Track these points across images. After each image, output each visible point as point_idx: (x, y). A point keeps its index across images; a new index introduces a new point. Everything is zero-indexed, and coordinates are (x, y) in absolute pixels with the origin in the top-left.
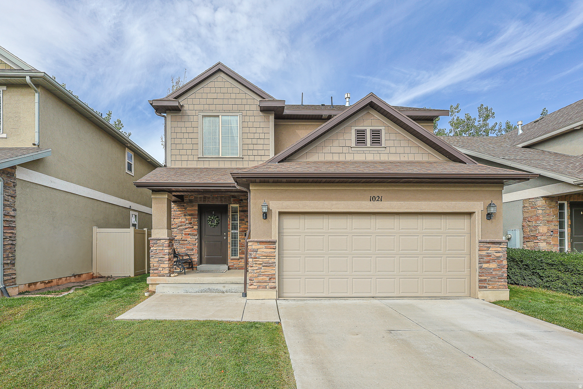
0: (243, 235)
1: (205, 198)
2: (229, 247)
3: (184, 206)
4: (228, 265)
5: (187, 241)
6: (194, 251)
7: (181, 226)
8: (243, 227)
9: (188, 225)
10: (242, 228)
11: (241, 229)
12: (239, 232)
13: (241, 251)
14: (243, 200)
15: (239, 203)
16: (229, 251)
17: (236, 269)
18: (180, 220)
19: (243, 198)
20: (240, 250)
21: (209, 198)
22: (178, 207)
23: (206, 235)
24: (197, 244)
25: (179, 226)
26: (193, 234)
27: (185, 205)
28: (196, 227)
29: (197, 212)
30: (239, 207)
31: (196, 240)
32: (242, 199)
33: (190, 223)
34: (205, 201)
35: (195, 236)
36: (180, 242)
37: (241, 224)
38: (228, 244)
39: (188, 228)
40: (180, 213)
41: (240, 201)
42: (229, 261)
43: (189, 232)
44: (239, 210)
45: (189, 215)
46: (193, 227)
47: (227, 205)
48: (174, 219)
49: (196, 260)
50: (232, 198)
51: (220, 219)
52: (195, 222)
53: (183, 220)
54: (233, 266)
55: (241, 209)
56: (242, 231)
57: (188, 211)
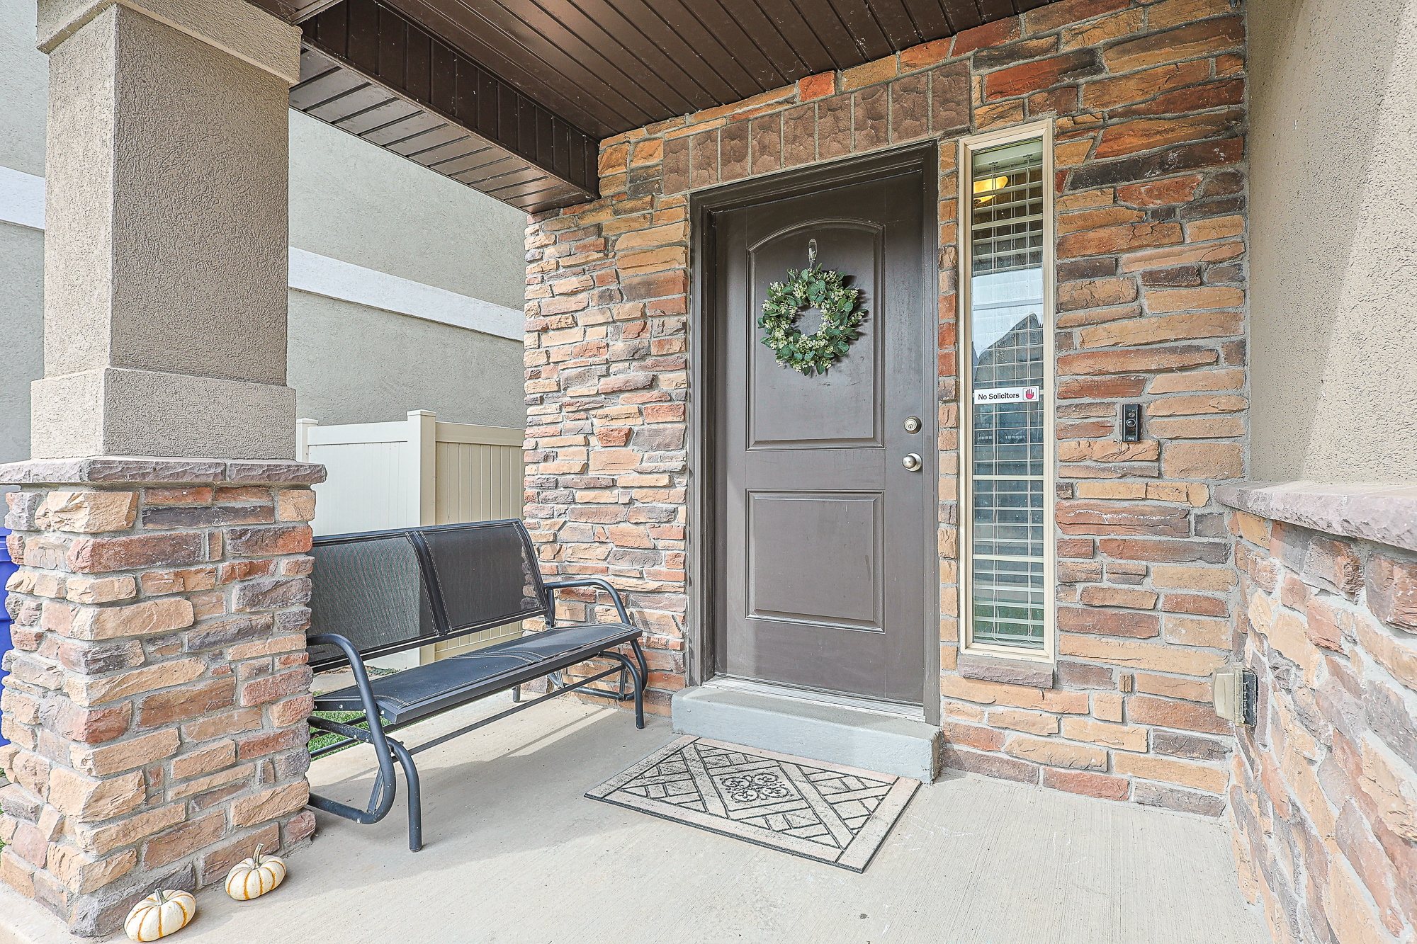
0: (1104, 429)
1: (736, 133)
2: (944, 547)
3: (599, 228)
4: (933, 717)
5: (613, 485)
6: (662, 568)
7: (581, 378)
8: (1102, 337)
9: (621, 366)
10: (1091, 355)
11: (1084, 366)
12: (1062, 397)
13: (1074, 600)
14: (1104, 60)
15: (1062, 101)
16: (946, 592)
17: (1021, 771)
18: (575, 335)
19: (1098, 40)
20: (1067, 583)
21: (768, 124)
22: (564, 247)
23: (757, 443)
24: (682, 509)
25: (568, 383)
26: (657, 433)
27: (605, 217)
28: (672, 381)
29: (677, 263)
30: (1060, 134)
31: (671, 485)
32: (1091, 52)
33: (637, 355)
34: (740, 158)
35: (667, 447)
36: (579, 495)
37: (1081, 313)
38: (942, 516)
39: (621, 391)
40: (573, 282)
41: (1067, 81)
42: (950, 680)
43: (624, 425)
44: (1060, 176)
45: (633, 292)
46: (652, 384)
47: (929, 153)
48: (546, 329)
49: (674, 638)
50: (978, 63)
51: (869, 295)
52: (670, 342)
53: (595, 335)
54: (990, 739)
55: (1078, 155)
56: (1085, 390)
57: (627, 263)
